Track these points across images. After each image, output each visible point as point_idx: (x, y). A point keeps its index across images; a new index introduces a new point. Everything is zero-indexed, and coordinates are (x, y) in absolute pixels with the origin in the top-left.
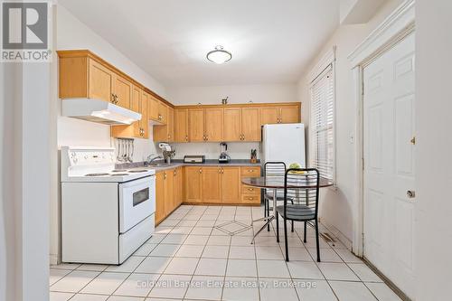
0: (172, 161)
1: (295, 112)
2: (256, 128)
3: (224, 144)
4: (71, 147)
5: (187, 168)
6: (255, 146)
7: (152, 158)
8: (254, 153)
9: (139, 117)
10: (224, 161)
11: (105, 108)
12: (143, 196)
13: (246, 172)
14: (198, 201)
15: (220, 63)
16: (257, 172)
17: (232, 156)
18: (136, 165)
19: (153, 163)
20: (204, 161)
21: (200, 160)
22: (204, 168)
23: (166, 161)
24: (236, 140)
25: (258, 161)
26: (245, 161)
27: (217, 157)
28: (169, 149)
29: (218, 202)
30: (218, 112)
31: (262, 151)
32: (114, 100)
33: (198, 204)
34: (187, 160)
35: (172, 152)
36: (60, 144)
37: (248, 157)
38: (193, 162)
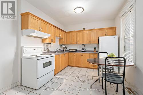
0: (66, 51)
1: (114, 31)
2: (96, 38)
3: (84, 45)
4: (24, 46)
5: (70, 53)
6: (96, 46)
7: (57, 50)
8: (95, 48)
9: (50, 35)
10: (84, 51)
11: (34, 32)
12: (48, 64)
13: (91, 55)
14: (74, 65)
15: (79, 13)
16: (96, 56)
17: (87, 49)
18: (52, 52)
19: (58, 52)
20: (76, 51)
21: (75, 50)
22: (76, 54)
23: (64, 51)
24: (88, 43)
25: (97, 51)
26: (92, 51)
27: (81, 49)
28: (64, 46)
29: (81, 66)
30: (81, 33)
31: (98, 47)
32: (40, 30)
33: (73, 66)
34: (70, 50)
35: (65, 48)
36: (21, 45)
37: (93, 50)
38: (72, 51)
